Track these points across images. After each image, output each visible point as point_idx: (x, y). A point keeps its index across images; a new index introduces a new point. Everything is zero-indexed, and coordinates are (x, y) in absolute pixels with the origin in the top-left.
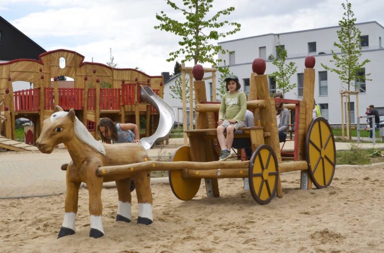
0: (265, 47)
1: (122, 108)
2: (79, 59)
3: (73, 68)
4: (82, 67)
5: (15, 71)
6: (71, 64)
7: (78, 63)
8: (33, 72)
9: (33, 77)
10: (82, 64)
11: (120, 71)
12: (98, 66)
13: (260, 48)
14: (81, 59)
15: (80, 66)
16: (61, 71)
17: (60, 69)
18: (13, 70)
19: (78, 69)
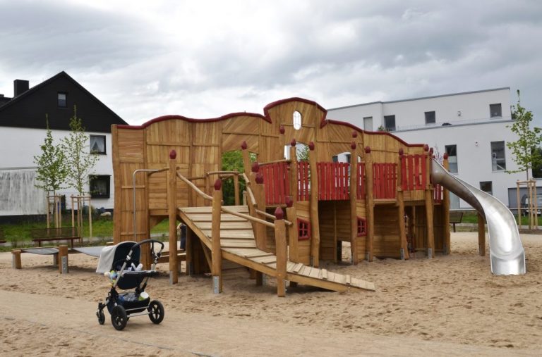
0: (371, 117)
1: (400, 196)
2: (320, 114)
3: (312, 129)
4: (324, 128)
5: (230, 134)
6: (310, 122)
7: (319, 121)
8: (258, 135)
9: (257, 144)
10: (325, 123)
11: (372, 136)
12: (344, 127)
13: (364, 118)
14: (323, 114)
15: (321, 127)
16: (296, 133)
17: (294, 130)
18: (228, 131)
19: (319, 131)
